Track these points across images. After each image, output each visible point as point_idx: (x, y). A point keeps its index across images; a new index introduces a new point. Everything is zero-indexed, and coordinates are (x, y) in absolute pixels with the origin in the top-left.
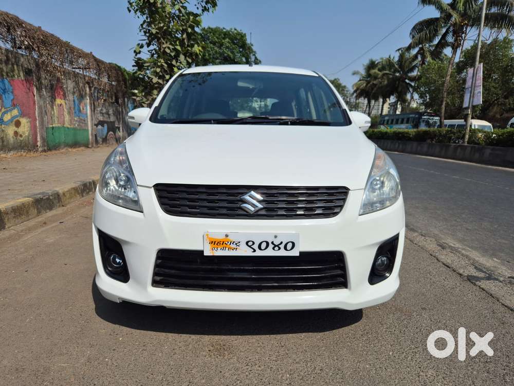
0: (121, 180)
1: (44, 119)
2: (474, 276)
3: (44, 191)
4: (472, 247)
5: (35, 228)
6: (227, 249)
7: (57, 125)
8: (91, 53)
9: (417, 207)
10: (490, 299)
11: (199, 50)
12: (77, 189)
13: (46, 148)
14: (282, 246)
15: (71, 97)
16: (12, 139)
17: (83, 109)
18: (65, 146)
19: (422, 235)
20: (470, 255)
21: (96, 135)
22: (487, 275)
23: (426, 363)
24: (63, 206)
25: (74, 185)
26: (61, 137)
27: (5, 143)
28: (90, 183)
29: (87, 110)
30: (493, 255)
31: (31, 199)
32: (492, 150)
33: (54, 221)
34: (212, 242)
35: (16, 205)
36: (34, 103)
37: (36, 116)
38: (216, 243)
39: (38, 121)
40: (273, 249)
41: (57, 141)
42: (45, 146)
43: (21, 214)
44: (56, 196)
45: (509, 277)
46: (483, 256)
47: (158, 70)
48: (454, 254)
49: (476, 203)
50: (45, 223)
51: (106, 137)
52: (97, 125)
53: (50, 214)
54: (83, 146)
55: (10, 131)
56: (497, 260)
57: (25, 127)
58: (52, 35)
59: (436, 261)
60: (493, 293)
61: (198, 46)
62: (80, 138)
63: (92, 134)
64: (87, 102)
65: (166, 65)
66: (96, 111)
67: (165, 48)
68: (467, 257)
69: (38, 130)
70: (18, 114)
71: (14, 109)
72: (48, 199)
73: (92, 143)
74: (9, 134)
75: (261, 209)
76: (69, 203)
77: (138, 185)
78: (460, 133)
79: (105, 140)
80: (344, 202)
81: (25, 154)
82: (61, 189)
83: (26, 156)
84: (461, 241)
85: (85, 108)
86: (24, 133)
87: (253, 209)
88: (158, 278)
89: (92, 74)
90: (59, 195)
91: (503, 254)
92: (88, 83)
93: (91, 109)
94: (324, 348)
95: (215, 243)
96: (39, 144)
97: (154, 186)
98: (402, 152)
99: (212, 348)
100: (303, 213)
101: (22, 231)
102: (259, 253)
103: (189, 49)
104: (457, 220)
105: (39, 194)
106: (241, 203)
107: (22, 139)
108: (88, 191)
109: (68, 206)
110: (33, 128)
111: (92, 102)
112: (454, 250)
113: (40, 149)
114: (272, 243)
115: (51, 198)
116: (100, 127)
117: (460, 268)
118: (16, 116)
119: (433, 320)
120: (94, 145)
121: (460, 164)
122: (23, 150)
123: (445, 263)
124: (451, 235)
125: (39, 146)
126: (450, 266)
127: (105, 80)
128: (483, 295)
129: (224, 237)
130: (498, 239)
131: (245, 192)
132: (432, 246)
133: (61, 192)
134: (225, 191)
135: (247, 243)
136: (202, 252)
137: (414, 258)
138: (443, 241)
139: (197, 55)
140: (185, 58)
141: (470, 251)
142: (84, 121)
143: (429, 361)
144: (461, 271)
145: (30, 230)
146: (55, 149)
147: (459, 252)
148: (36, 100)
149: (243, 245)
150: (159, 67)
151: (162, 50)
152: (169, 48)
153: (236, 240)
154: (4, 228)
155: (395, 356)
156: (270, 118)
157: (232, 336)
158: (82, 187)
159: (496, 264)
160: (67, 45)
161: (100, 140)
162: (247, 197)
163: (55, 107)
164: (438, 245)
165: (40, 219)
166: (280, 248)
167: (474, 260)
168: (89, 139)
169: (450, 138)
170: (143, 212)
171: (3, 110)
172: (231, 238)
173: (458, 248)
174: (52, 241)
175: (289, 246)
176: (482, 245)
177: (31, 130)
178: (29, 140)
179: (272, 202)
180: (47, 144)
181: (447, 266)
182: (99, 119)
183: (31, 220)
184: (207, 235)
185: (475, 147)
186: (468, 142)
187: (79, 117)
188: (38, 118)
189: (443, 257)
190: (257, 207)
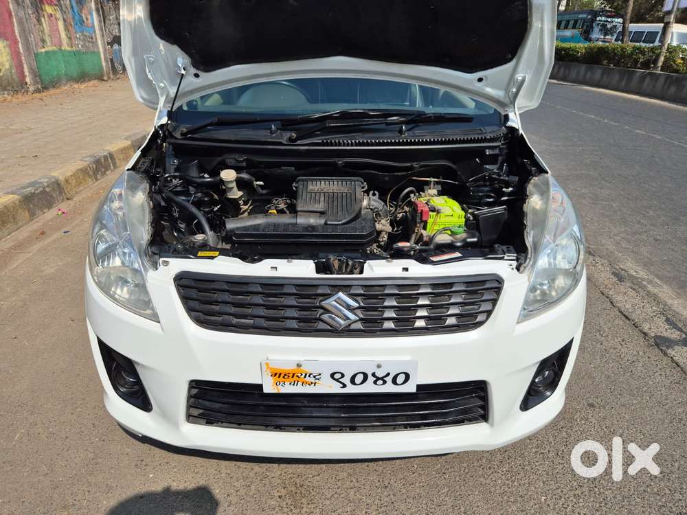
1: (30, 40)
2: (664, 337)
3: (35, 179)
4: (662, 278)
5: (29, 241)
6: (300, 383)
7: (51, 49)
12: (86, 169)
13: (40, 86)
14: (389, 379)
15: (66, 1)
17: (87, 19)
18: (68, 81)
20: (659, 295)
21: (112, 60)
22: (684, 336)
24: (68, 199)
25: (80, 165)
26: (59, 67)
28: (105, 157)
29: (93, 19)
31: (16, 197)
33: (56, 230)
34: (276, 374)
36: (10, 15)
37: (16, 36)
38: (282, 375)
39: (20, 44)
40: (375, 382)
41: (55, 73)
42: (37, 83)
43: (5, 223)
44: (56, 186)
46: (679, 295)
48: (636, 292)
49: (669, 185)
50: (43, 233)
52: (111, 44)
53: (50, 214)
54: (95, 79)
57: (3, 56)
59: (609, 305)
62: (89, 66)
63: (105, 59)
64: (91, 7)
66: (107, 22)
68: (655, 297)
69: (23, 58)
72: (44, 192)
73: (108, 73)
75: (355, 322)
76: (77, 193)
78: (653, 52)
80: (494, 306)
81: (9, 98)
82: (61, 173)
83: (11, 102)
84: (646, 265)
85: (89, 17)
86: (2, 64)
87: (342, 322)
88: (195, 412)
90: (59, 185)
93: (99, 18)
94: (446, 490)
95: (278, 375)
96: (28, 80)
98: (564, 79)
99: (283, 492)
100: (425, 325)
102: (351, 389)
104: (642, 221)
105: (30, 185)
106: (321, 311)
107: (1, 74)
108: (103, 170)
109: (76, 198)
110: (15, 55)
111: (100, 6)
112: (637, 284)
113: (32, 89)
114: (374, 375)
115: (48, 190)
116: (116, 47)
117: (645, 320)
120: (112, 76)
121: (646, 103)
122: (6, 92)
123: (623, 309)
124: (632, 252)
125: (29, 83)
126: (630, 317)
128: (677, 374)
129: (295, 367)
131: (329, 292)
132: (604, 275)
133: (61, 178)
134: (294, 291)
135: (332, 376)
136: (260, 387)
138: (622, 267)
141: (659, 286)
142: (92, 39)
144: (646, 328)
145: (20, 246)
146: (54, 87)
147: (644, 288)
148: (12, 10)
149: (326, 378)
153: (315, 371)
158: (95, 167)
161: (118, 67)
162: (332, 303)
163: (43, 19)
164: (613, 273)
165: (36, 225)
166: (385, 382)
167: (666, 305)
168: (102, 68)
169: (636, 61)
170: (159, 323)
172: (306, 368)
173: (643, 280)
174: (52, 270)
175: (401, 379)
176: (676, 273)
177: (13, 59)
178: (12, 75)
179: (375, 309)
180: (41, 80)
181: (625, 316)
182: (114, 34)
183: (21, 229)
184: (267, 364)
185: (672, 76)
186: (662, 66)
187: (82, 32)
188: (18, 38)
189: (620, 298)
190: (350, 319)
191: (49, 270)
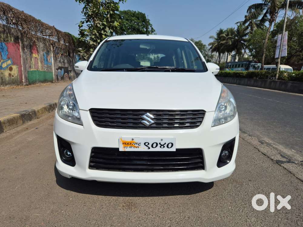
0: (70, 106)
1: (27, 66)
2: (280, 160)
3: (26, 109)
4: (279, 143)
5: (22, 131)
6: (133, 147)
7: (34, 70)
8: (54, 26)
9: (247, 119)
10: (289, 174)
11: (118, 25)
12: (46, 108)
13: (28, 83)
14: (166, 146)
15: (42, 53)
16: (8, 78)
17: (49, 60)
18: (40, 82)
19: (250, 136)
20: (278, 148)
21: (57, 75)
22: (288, 160)
23: (250, 214)
24: (38, 118)
25: (44, 106)
26: (36, 77)
27: (4, 80)
28: (53, 104)
29: (51, 60)
30: (292, 148)
31: (18, 114)
32: (292, 83)
33: (33, 128)
35: (10, 118)
36: (20, 56)
37: (21, 64)
38: (127, 144)
39: (22, 67)
40: (160, 147)
41: (34, 79)
42: (27, 82)
43: (13, 124)
44: (34, 113)
45: (301, 161)
46: (286, 148)
47: (93, 37)
48: (269, 147)
49: (282, 116)
50: (27, 129)
51: (63, 76)
52: (57, 69)
53: (30, 123)
54: (49, 82)
55: (7, 73)
56: (294, 151)
57: (15, 71)
58: (30, 16)
59: (258, 151)
60: (291, 171)
61: (117, 22)
62: (48, 77)
63: (55, 75)
64: (51, 56)
65: (98, 34)
66: (57, 61)
67: (97, 23)
68: (276, 149)
69: (23, 72)
70: (11, 63)
71: (9, 60)
72: (29, 114)
73: (55, 80)
74: (6, 75)
75: (153, 124)
76: (41, 116)
77: (80, 109)
78: (274, 73)
79: (63, 78)
80: (203, 120)
81: (15, 87)
82: (36, 108)
84: (272, 139)
85: (50, 59)
86: (14, 74)
87: (148, 123)
88: (92, 164)
89: (54, 39)
90: (35, 112)
91: (297, 147)
92: (52, 44)
93: (54, 59)
95: (125, 144)
96: (23, 81)
97: (89, 110)
98: (239, 84)
99: (124, 205)
100: (178, 126)
101: (14, 133)
102: (152, 150)
103: (112, 24)
104: (271, 126)
105: (24, 111)
106: (141, 120)
107: (13, 78)
108: (52, 109)
109: (41, 118)
110: (20, 71)
111: (55, 55)
112: (268, 145)
113: (24, 84)
114: (160, 144)
115: (31, 113)
116: (59, 70)
117: (272, 155)
118: (10, 65)
119: (255, 187)
120: (56, 81)
121: (273, 92)
122: (14, 85)
123: (263, 152)
124: (267, 135)
125: (24, 82)
126: (266, 154)
127: (62, 42)
128: (285, 172)
129: (131, 140)
130: (295, 138)
131: (144, 113)
132: (255, 142)
133: (36, 110)
134: (132, 113)
135: (145, 144)
136: (118, 149)
137: (245, 150)
138: (263, 140)
139: (116, 27)
140: (109, 29)
141: (278, 145)
142: (50, 67)
143: (252, 213)
144: (273, 158)
145: (18, 132)
146: (33, 84)
147: (272, 146)
148: (21, 55)
149: (142, 145)
150: (93, 35)
151: (95, 25)
152: (99, 23)
153: (138, 142)
154: (3, 132)
155: (232, 209)
156: (159, 67)
157: (136, 197)
158: (49, 107)
159: (293, 154)
160: (39, 22)
161: (60, 78)
162: (145, 117)
163: (32, 59)
164: (259, 142)
165: (25, 126)
166: (164, 147)
167: (280, 151)
168: (53, 78)
169: (267, 76)
170: (83, 125)
171: (2, 61)
172: (135, 141)
173: (272, 143)
174: (31, 139)
175: (170, 145)
176: (285, 142)
177: (18, 73)
178: (17, 79)
179: (160, 119)
180: (29, 81)
181: (264, 154)
182: (59, 66)
183: (19, 127)
184: (121, 139)
185: (282, 82)
186: (278, 78)
187: (47, 64)
188: (22, 66)
189: (262, 149)
190: (151, 122)
191: (30, 139)
